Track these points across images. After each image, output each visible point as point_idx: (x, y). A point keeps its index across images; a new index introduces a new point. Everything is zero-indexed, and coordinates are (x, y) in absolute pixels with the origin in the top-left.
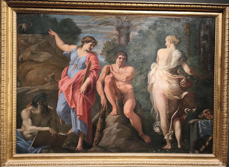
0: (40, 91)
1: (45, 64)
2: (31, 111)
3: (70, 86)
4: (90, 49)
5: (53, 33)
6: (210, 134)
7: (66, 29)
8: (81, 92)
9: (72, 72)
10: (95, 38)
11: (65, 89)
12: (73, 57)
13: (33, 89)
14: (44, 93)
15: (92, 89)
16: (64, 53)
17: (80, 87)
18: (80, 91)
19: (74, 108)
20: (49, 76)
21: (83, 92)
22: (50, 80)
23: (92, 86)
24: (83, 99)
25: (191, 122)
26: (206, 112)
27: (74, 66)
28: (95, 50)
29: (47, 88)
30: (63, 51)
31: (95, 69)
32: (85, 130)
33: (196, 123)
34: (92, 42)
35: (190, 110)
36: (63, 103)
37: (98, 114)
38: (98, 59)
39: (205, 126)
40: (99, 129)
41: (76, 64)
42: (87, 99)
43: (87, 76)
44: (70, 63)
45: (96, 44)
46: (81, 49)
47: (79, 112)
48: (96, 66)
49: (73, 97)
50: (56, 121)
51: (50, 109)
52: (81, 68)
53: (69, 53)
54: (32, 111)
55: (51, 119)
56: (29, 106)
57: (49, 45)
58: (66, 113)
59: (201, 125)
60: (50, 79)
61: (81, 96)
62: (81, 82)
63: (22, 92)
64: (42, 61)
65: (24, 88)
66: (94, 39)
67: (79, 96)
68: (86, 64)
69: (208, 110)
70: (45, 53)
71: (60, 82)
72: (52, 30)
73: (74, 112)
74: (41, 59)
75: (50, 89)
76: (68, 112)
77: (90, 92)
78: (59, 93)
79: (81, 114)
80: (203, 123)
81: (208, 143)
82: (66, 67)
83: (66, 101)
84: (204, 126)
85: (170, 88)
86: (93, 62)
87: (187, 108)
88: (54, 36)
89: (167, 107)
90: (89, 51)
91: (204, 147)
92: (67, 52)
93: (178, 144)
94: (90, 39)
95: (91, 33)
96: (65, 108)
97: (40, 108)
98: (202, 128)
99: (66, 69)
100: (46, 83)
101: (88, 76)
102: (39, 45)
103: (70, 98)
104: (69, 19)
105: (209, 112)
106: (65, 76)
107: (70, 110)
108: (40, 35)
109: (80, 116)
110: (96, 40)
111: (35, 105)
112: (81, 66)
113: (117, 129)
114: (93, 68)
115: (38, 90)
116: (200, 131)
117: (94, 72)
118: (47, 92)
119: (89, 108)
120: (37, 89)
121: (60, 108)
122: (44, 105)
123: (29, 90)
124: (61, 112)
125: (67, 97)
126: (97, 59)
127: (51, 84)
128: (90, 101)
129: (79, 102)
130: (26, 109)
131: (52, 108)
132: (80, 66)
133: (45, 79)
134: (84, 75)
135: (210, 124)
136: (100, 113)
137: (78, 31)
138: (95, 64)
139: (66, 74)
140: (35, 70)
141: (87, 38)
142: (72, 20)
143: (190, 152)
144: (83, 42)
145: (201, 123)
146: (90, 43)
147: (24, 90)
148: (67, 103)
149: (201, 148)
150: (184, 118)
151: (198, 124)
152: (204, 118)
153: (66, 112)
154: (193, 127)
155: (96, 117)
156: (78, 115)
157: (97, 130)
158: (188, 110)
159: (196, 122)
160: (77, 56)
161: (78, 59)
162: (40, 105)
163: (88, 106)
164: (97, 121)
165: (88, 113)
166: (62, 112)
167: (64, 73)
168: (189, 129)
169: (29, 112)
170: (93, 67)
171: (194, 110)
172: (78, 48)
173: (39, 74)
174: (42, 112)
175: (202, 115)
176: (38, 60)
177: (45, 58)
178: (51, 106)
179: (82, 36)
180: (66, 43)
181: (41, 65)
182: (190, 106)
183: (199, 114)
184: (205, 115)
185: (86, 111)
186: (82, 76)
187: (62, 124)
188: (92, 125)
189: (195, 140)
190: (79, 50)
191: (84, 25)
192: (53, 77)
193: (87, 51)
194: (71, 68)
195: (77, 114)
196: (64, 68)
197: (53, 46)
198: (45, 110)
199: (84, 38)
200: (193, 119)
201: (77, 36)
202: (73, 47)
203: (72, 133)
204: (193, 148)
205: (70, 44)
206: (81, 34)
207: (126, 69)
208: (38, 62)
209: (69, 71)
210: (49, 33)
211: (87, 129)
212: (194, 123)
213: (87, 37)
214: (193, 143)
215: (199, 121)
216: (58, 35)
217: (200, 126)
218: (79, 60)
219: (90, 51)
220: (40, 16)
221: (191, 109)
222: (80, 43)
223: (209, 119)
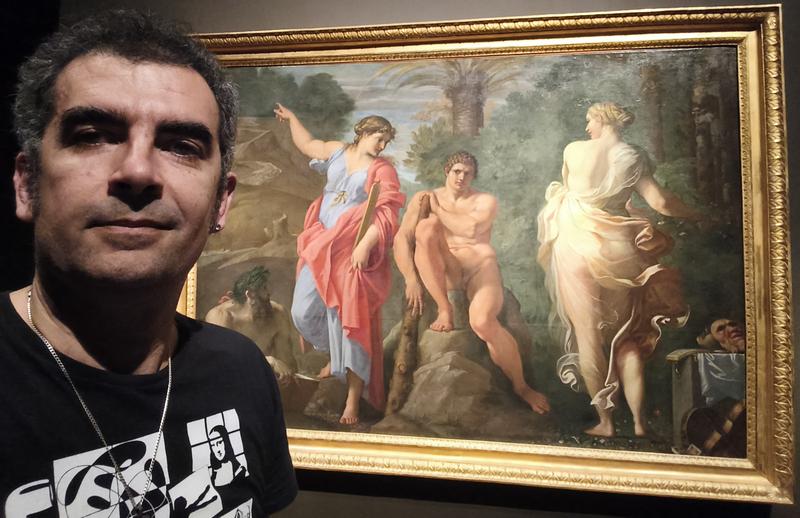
0: (251, 261)
1: (267, 190)
2: (229, 314)
3: (324, 248)
4: (378, 150)
5: (285, 113)
6: (736, 397)
7: (316, 102)
8: (355, 265)
9: (330, 212)
10: (390, 120)
11: (314, 258)
12: (333, 171)
13: (235, 256)
14: (262, 267)
15: (382, 258)
16: (310, 164)
17: (350, 252)
18: (350, 263)
19: (336, 308)
20: (274, 222)
21: (360, 266)
22: (276, 233)
23: (382, 249)
24: (359, 285)
25: (675, 356)
26: (721, 328)
27: (335, 195)
28: (387, 152)
29: (268, 254)
30: (308, 159)
31: (391, 203)
32: (364, 369)
33: (689, 361)
34: (382, 132)
35: (668, 320)
36: (309, 292)
37: (400, 324)
38: (397, 175)
39: (719, 372)
40: (402, 368)
41: (342, 189)
42: (370, 282)
43: (368, 221)
44: (327, 187)
45: (393, 137)
46: (356, 150)
47: (349, 318)
48: (394, 196)
49: (333, 279)
50: (290, 341)
51: (276, 310)
52: (355, 201)
53: (323, 162)
54: (233, 314)
55: (277, 335)
56: (226, 300)
57: (274, 143)
58: (315, 321)
59: (708, 368)
60: (276, 229)
61: (353, 276)
62: (353, 238)
63: (209, 262)
64: (257, 184)
65: (214, 252)
66: (386, 122)
67: (349, 275)
68: (366, 189)
69: (727, 321)
70: (265, 164)
71: (300, 239)
72: (284, 105)
73: (336, 320)
74: (256, 181)
75: (277, 256)
76: (320, 318)
77: (376, 266)
78: (298, 268)
79: (354, 324)
80: (714, 362)
81: (729, 424)
82: (316, 198)
83: (316, 290)
84: (717, 372)
85: (603, 255)
86: (385, 184)
87: (659, 314)
88: (287, 120)
89: (597, 310)
90: (374, 154)
91: (717, 436)
92: (319, 160)
93: (633, 424)
94: (376, 124)
95: (379, 108)
96: (312, 307)
97: (253, 306)
98: (710, 378)
99: (315, 203)
100: (265, 240)
101: (372, 222)
102: (253, 143)
103: (326, 279)
104: (325, 74)
105: (731, 329)
106: (313, 222)
107: (326, 313)
108: (255, 119)
109: (351, 329)
110: (393, 126)
111: (238, 297)
112: (354, 196)
113: (450, 369)
114: (387, 200)
115: (247, 259)
116: (705, 386)
117: (388, 211)
118: (268, 266)
119: (374, 309)
120: (245, 257)
121: (300, 307)
122: (260, 298)
123: (226, 259)
124: (302, 319)
125: (318, 278)
126: (394, 176)
127: (280, 244)
128: (376, 290)
129: (349, 291)
130: (219, 307)
131: (280, 307)
132: (351, 194)
133: (266, 230)
134: (361, 219)
135: (736, 364)
136: (403, 323)
137: (348, 106)
138: (388, 188)
139: (317, 218)
140: (241, 208)
141: (368, 121)
142: (331, 77)
143: (673, 450)
144: (359, 133)
145: (706, 362)
146: (378, 135)
147: (214, 259)
148: (318, 294)
149: (708, 436)
150: (651, 346)
151: (695, 365)
152: (715, 345)
153: (315, 317)
154: (680, 373)
155: (394, 334)
156: (346, 327)
157: (396, 370)
158: (663, 321)
159: (690, 359)
160: (344, 170)
161: (347, 176)
162: (252, 298)
163: (372, 303)
164: (395, 344)
165: (371, 321)
166: (306, 317)
167: (309, 215)
168: (669, 378)
169: (225, 314)
170: (384, 196)
171: (681, 320)
172: (346, 148)
173: (250, 218)
174: (256, 317)
175: (708, 337)
176: (250, 183)
177: (267, 177)
178: (278, 303)
179: (355, 117)
180: (316, 136)
181: (253, 194)
182: (668, 307)
183: (698, 334)
184: (719, 336)
185: (367, 317)
186: (357, 222)
187: (306, 351)
188: (382, 358)
189: (686, 414)
190: (348, 154)
191: (361, 88)
192: (284, 224)
193: (369, 155)
194: (329, 200)
195: (344, 323)
196: (311, 202)
197: (285, 145)
198: (262, 311)
199: (363, 122)
200: (679, 348)
201: (345, 117)
202: (335, 147)
203: (330, 376)
204: (684, 438)
205: (326, 138)
206: (354, 113)
207: (473, 200)
208: (248, 188)
209: (324, 207)
210: (275, 114)
211: (368, 368)
212: (682, 362)
213: (367, 118)
214: (683, 421)
215: (700, 356)
216: (296, 115)
217: (702, 370)
218: (348, 179)
219: (377, 156)
220: (256, 73)
221: (674, 316)
222: (351, 136)
223: (733, 350)
